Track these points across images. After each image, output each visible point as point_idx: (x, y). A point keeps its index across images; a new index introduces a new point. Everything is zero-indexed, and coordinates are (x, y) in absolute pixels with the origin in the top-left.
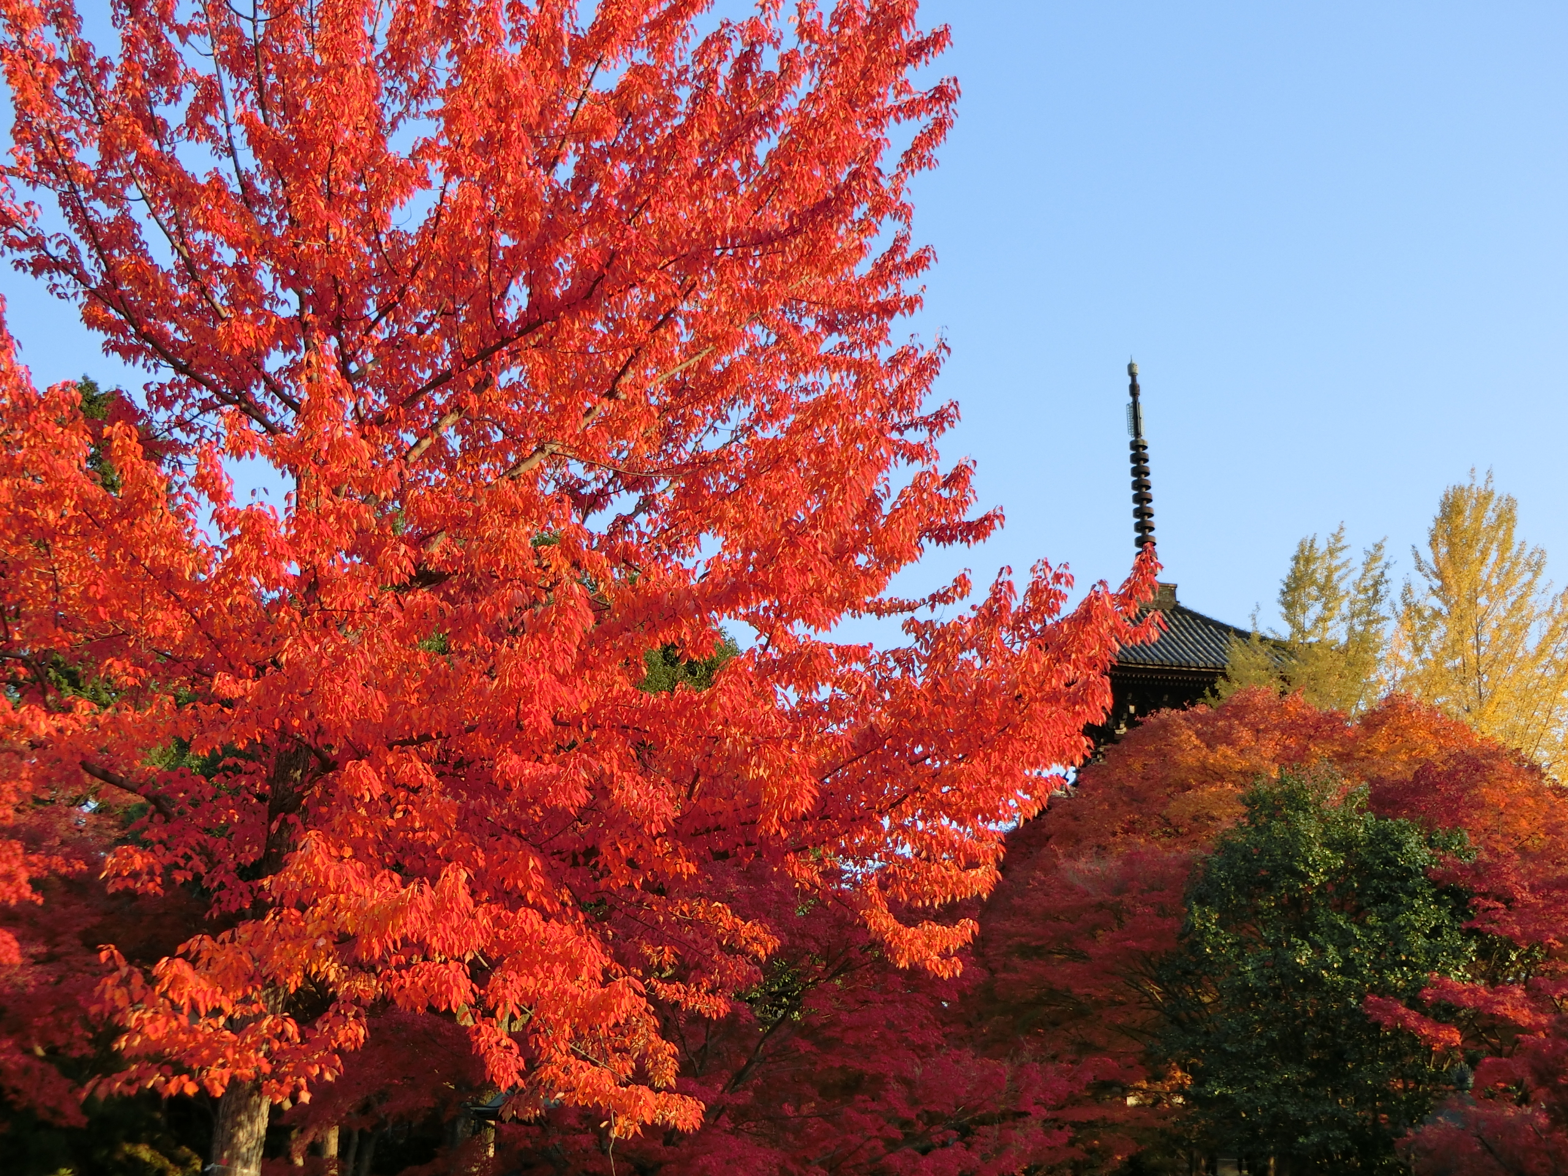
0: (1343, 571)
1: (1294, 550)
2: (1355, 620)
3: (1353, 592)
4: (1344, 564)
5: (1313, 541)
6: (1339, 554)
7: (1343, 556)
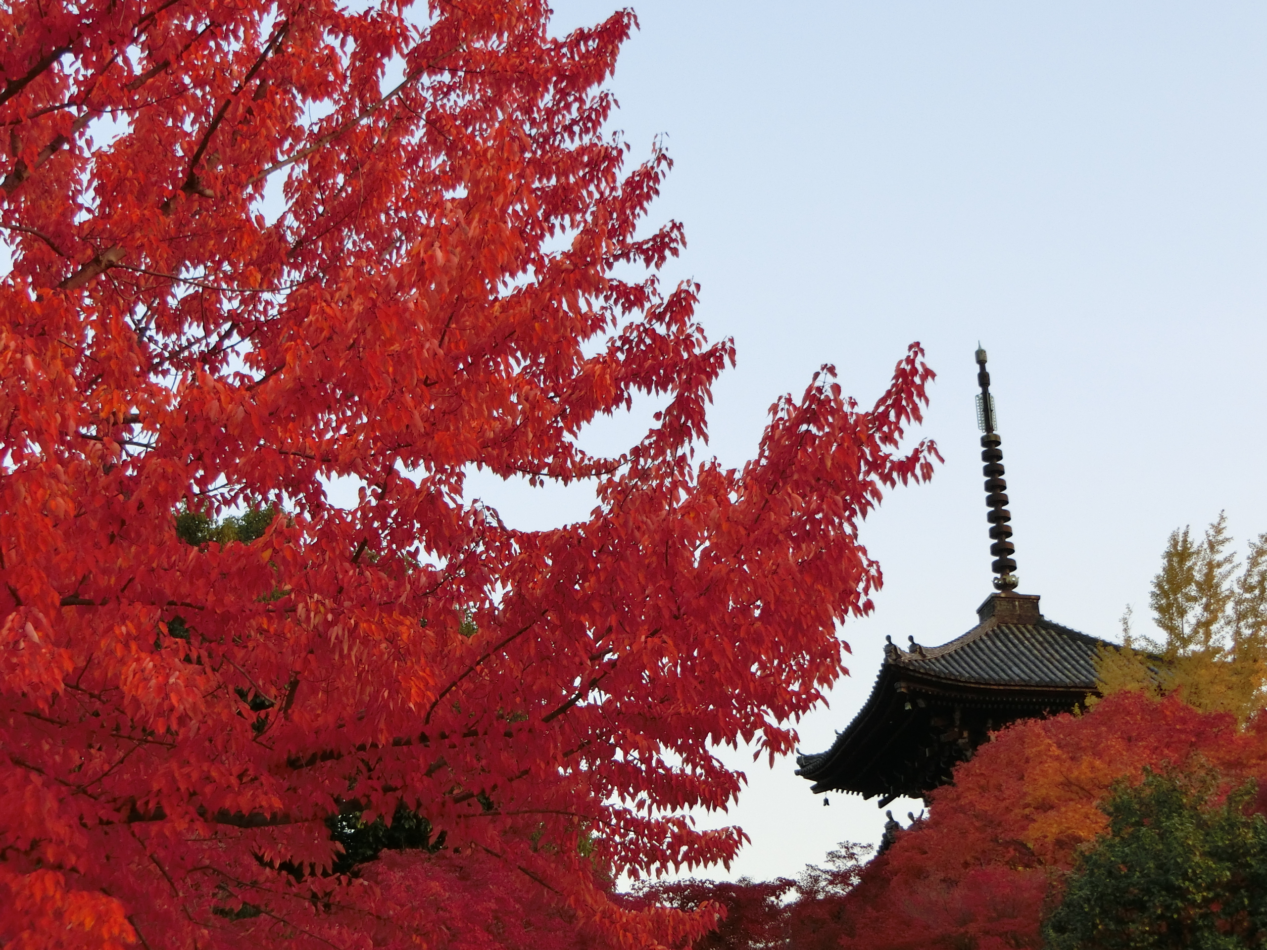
0: (1226, 567)
1: (1165, 546)
2: (1242, 624)
3: (1237, 590)
4: (1228, 560)
5: (1186, 534)
6: (1221, 548)
7: (1225, 551)
